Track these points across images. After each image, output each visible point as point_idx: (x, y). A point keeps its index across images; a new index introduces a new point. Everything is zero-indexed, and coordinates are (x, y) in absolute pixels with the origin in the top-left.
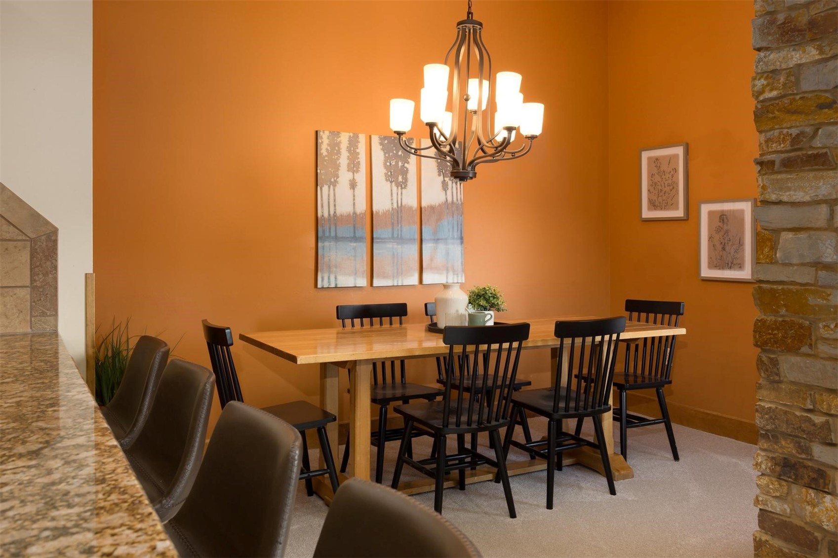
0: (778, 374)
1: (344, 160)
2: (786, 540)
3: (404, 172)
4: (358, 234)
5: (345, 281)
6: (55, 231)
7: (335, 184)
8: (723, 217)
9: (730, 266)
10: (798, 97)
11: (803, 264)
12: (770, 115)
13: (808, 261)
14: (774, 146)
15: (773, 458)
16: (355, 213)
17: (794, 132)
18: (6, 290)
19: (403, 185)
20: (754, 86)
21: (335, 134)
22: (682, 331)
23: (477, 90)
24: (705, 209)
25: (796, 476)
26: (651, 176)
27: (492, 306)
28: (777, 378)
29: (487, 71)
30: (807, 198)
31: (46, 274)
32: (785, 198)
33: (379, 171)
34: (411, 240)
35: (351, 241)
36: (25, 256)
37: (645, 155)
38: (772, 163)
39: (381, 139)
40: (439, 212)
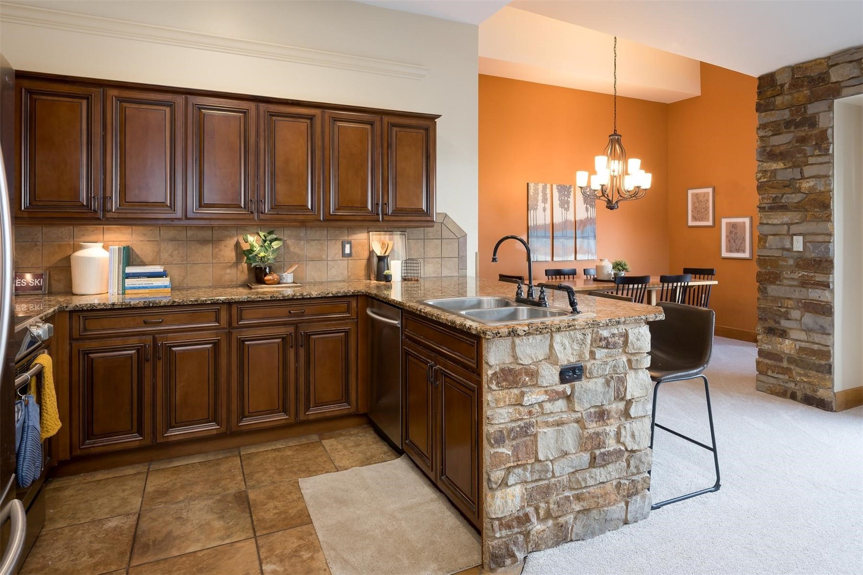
0: (767, 293)
1: (540, 198)
2: (770, 359)
3: (568, 203)
4: (547, 234)
5: (541, 258)
6: (466, 235)
7: (536, 209)
8: (734, 226)
9: (738, 251)
10: (775, 182)
11: (777, 249)
12: (764, 188)
13: (778, 247)
14: (765, 201)
15: (765, 327)
16: (545, 224)
17: (774, 196)
18: (450, 258)
19: (567, 209)
20: (757, 176)
21: (536, 184)
22: (716, 282)
23: (617, 166)
24: (724, 221)
25: (774, 333)
26: (694, 203)
27: (624, 269)
28: (766, 295)
29: (624, 156)
30: (779, 223)
31: (463, 252)
32: (770, 222)
33: (556, 202)
34: (571, 238)
35: (543, 238)
36: (456, 245)
37: (690, 192)
38: (765, 208)
39: (557, 186)
40: (584, 223)
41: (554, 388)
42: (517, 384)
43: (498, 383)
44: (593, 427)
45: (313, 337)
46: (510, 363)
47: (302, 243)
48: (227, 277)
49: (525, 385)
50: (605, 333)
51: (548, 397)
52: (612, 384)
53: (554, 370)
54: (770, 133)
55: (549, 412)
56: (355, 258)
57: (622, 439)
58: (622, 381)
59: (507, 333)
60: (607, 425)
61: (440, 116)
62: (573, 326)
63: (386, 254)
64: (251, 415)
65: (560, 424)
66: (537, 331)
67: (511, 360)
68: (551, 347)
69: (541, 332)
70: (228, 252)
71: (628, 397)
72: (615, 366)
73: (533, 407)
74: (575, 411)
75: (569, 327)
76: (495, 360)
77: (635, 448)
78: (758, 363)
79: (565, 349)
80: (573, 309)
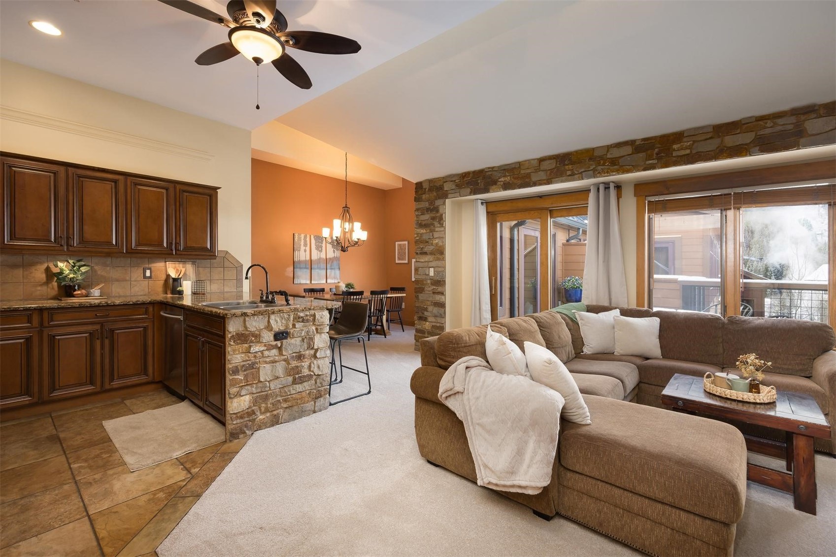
1: (302, 243)
2: (420, 333)
3: (321, 247)
4: (307, 266)
5: (303, 282)
7: (300, 250)
10: (422, 239)
12: (417, 243)
13: (424, 274)
14: (418, 249)
15: (417, 317)
16: (306, 260)
17: (422, 247)
18: (230, 280)
19: (321, 251)
20: (414, 236)
21: (299, 234)
22: (405, 295)
23: (347, 226)
25: (422, 319)
26: (398, 250)
27: (352, 288)
29: (351, 220)
30: (424, 261)
31: (240, 276)
32: (420, 261)
33: (313, 246)
34: (323, 269)
35: (305, 269)
36: (235, 272)
37: (397, 243)
38: (418, 253)
39: (314, 236)
40: (332, 260)
41: (270, 343)
42: (247, 341)
43: (234, 342)
44: (294, 363)
45: (116, 331)
46: (243, 331)
47: (108, 268)
48: (38, 293)
49: (252, 342)
50: (302, 314)
51: (266, 348)
52: (305, 340)
53: (270, 334)
54: (420, 213)
55: (267, 356)
56: (154, 280)
57: (312, 369)
58: (311, 339)
59: (240, 315)
60: (303, 362)
61: (220, 188)
62: (282, 310)
63: (180, 277)
64: (60, 388)
65: (274, 362)
66: (260, 313)
67: (243, 329)
68: (269, 322)
69: (262, 314)
70: (39, 273)
71: (316, 347)
72: (308, 331)
73: (257, 354)
74: (283, 355)
75: (280, 311)
76: (233, 329)
77: (320, 373)
78: (415, 336)
79: (277, 323)
80: (286, 303)
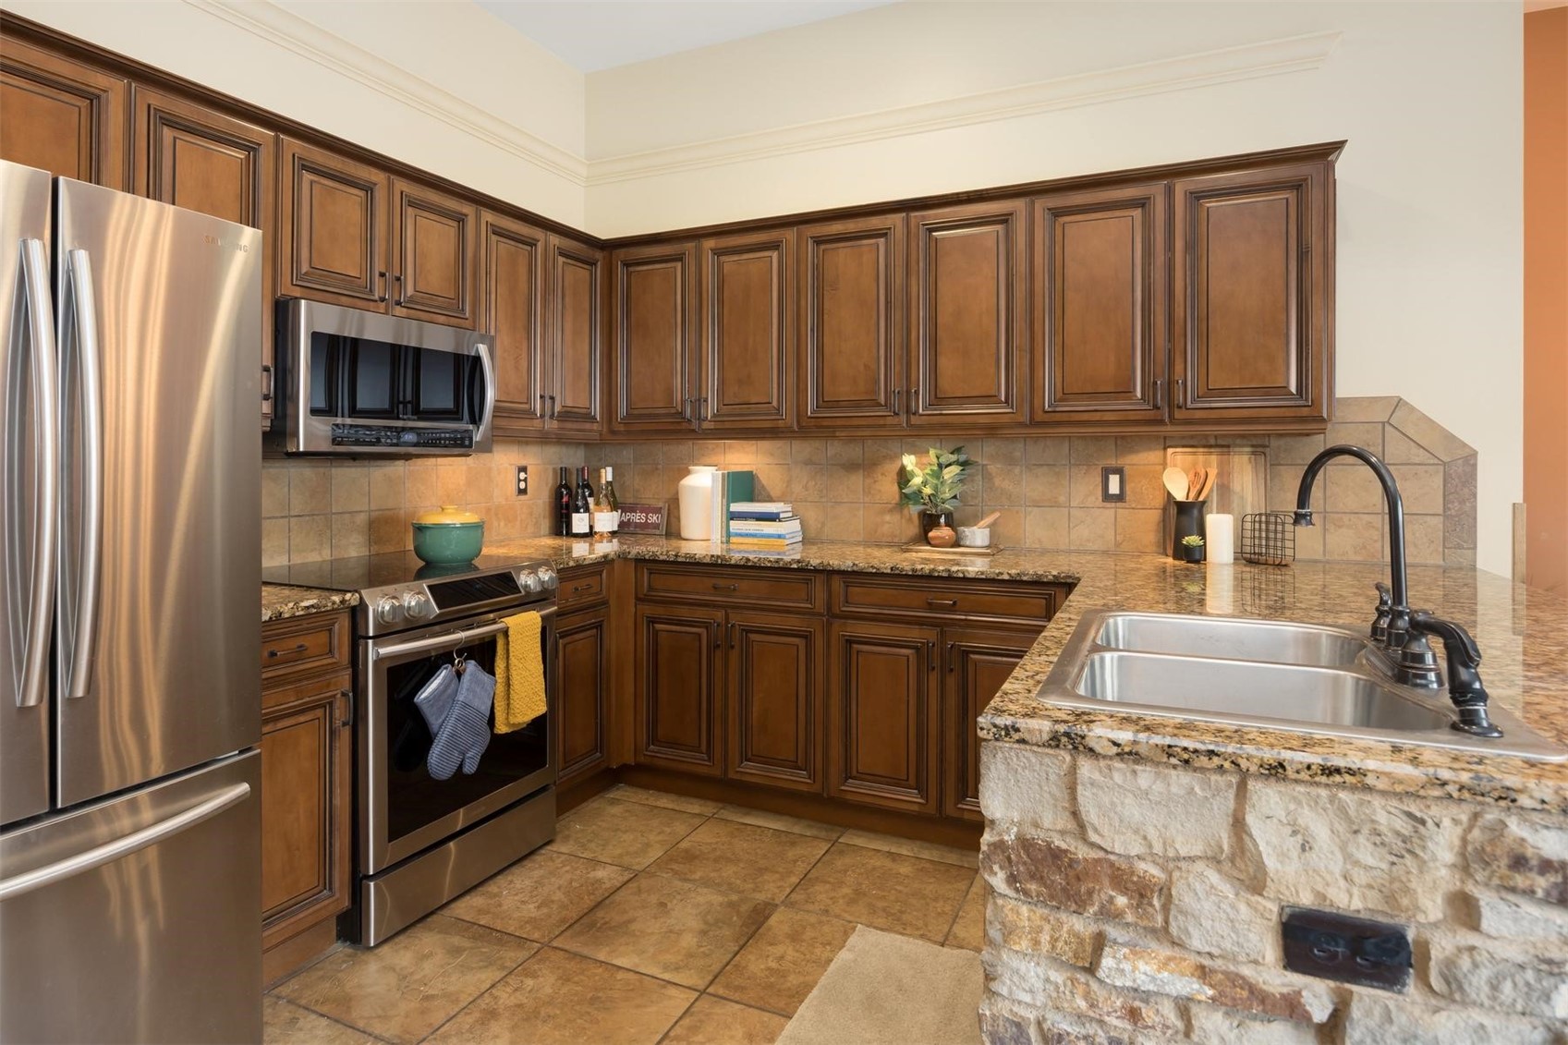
6: (1474, 454)
18: (1415, 517)
31: (1462, 502)
36: (1438, 481)
41: (1245, 969)
42: (1080, 904)
43: (1012, 879)
45: (972, 656)
46: (1063, 833)
47: (1017, 470)
49: (1112, 917)
51: (1211, 992)
56: (1133, 506)
59: (1046, 737)
61: (1347, 141)
62: (1350, 772)
66: (1170, 755)
67: (1064, 822)
68: (1238, 825)
69: (1187, 762)
70: (887, 485)
73: (1146, 1002)
75: (1330, 771)
76: (1007, 807)
79: (1305, 847)
80: (1462, 713)
